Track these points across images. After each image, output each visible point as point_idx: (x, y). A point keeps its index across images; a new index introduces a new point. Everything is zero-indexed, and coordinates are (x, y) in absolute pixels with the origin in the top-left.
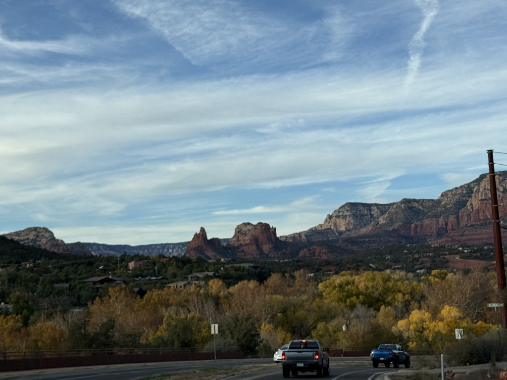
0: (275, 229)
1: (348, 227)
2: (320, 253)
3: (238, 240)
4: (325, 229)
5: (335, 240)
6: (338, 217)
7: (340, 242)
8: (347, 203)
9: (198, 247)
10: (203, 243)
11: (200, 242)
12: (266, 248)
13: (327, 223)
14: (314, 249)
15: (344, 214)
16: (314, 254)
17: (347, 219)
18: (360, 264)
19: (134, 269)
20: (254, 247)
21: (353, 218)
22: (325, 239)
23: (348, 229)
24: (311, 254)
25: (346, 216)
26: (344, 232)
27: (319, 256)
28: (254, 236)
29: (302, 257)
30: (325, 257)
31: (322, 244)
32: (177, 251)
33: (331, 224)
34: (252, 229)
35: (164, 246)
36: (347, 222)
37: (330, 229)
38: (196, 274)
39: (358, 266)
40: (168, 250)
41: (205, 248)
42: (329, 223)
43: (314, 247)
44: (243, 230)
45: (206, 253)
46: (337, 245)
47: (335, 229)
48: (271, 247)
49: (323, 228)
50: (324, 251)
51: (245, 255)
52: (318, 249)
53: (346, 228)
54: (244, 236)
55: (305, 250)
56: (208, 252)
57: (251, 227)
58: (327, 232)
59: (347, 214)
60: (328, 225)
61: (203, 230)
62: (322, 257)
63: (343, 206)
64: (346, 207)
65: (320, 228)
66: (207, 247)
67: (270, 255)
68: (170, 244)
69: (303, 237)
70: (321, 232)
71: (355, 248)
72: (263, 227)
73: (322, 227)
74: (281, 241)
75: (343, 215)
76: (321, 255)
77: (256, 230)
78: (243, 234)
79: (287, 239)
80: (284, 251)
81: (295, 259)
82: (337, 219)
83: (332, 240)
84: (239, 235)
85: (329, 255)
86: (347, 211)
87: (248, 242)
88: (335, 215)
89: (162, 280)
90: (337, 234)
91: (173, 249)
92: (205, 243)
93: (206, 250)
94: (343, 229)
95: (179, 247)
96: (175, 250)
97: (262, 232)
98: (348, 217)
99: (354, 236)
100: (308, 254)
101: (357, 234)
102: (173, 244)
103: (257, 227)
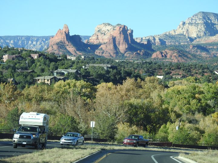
0: (132, 31)
1: (199, 34)
2: (171, 56)
3: (98, 39)
4: (178, 34)
5: (185, 45)
6: (190, 24)
7: (191, 48)
8: (200, 12)
9: (61, 42)
10: (66, 39)
11: (63, 37)
12: (122, 47)
13: (181, 29)
14: (166, 52)
15: (197, 22)
16: (166, 56)
17: (199, 27)
20: (112, 46)
21: (204, 26)
22: (177, 44)
23: (199, 36)
24: (163, 56)
25: (199, 24)
26: (196, 38)
27: (171, 59)
28: (113, 36)
29: (155, 59)
30: (175, 61)
31: (174, 48)
32: (41, 44)
33: (183, 30)
34: (111, 29)
35: (28, 38)
36: (199, 29)
37: (182, 35)
40: (32, 42)
41: (67, 42)
42: (182, 29)
43: (166, 50)
44: (103, 30)
45: (68, 48)
46: (188, 50)
47: (186, 35)
48: (127, 47)
49: (177, 33)
50: (175, 54)
51: (103, 53)
52: (169, 53)
53: (198, 35)
54: (103, 35)
55: (158, 53)
56: (69, 48)
57: (111, 28)
58: (180, 37)
59: (199, 22)
60: (179, 31)
61: (67, 27)
62: (173, 61)
63: (196, 15)
64: (199, 16)
65: (173, 34)
66: (69, 43)
67: (125, 55)
68: (34, 37)
69: (157, 40)
70: (174, 37)
71: (204, 54)
72: (121, 29)
73: (175, 32)
74: (136, 42)
75: (195, 23)
76: (172, 58)
77: (115, 31)
78: (102, 34)
79: (142, 41)
80: (138, 52)
81: (148, 60)
82: (190, 26)
83: (184, 45)
84: (99, 34)
85: (179, 58)
86: (200, 19)
87: (106, 41)
88: (188, 22)
90: (188, 40)
91: (37, 41)
93: (68, 45)
94: (194, 35)
95: (42, 40)
96: (38, 43)
97: (120, 33)
98: (200, 25)
99: (204, 42)
100: (160, 56)
101: (207, 42)
102: (37, 37)
103: (116, 28)
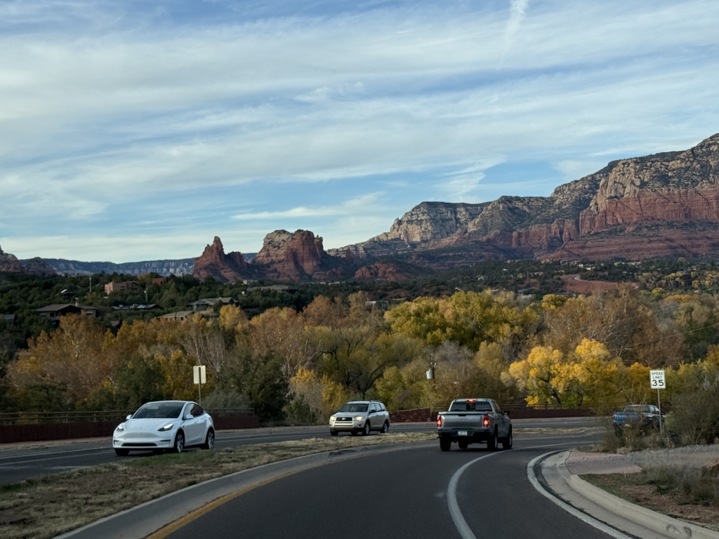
0: (321, 240)
1: (424, 236)
2: (385, 273)
3: (268, 255)
4: (392, 239)
5: (405, 254)
6: (410, 222)
7: (414, 258)
8: (423, 203)
9: (211, 264)
10: (219, 260)
11: (214, 257)
12: (308, 266)
13: (395, 230)
14: (376, 267)
15: (419, 219)
16: (376, 274)
17: (423, 225)
18: (442, 287)
19: (114, 294)
20: (292, 265)
21: (431, 223)
22: (391, 253)
23: (425, 239)
24: (371, 274)
25: (422, 220)
26: (419, 243)
27: (384, 277)
28: (292, 249)
29: (359, 279)
30: (392, 279)
31: (388, 260)
32: (182, 271)
33: (400, 232)
34: (288, 239)
35: (162, 263)
36: (423, 229)
37: (398, 239)
38: (204, 300)
39: (439, 290)
40: (168, 270)
41: (222, 266)
42: (398, 231)
43: (376, 264)
44: (275, 240)
45: (222, 273)
46: (409, 262)
47: (405, 240)
48: (315, 264)
49: (390, 238)
50: (390, 269)
51: (278, 277)
52: (382, 268)
53: (422, 237)
54: (276, 249)
55: (364, 269)
56: (225, 272)
57: (288, 236)
58: (395, 243)
59: (423, 218)
60: (395, 234)
61: (217, 240)
62: (388, 279)
63: (417, 207)
64: (422, 208)
65: (385, 239)
66: (224, 265)
67: (314, 276)
68: (171, 261)
69: (361, 250)
70: (386, 244)
71: (434, 266)
72: (304, 237)
73: (387, 236)
74: (329, 255)
75: (417, 220)
76: (387, 275)
77: (294, 241)
78: (275, 247)
79: (338, 254)
80: (334, 270)
81: (351, 281)
82: (409, 226)
83: (403, 255)
84: (270, 248)
85: (397, 275)
86: (423, 213)
87: (283, 257)
88: (406, 219)
89: (153, 310)
90: (409, 246)
91: (175, 268)
92: (220, 259)
93: (222, 269)
94: (417, 239)
95: (184, 266)
96: (178, 270)
97: (303, 244)
98: (424, 222)
99: (434, 248)
100: (368, 275)
101: (437, 247)
102: (174, 261)
103: (295, 237)
